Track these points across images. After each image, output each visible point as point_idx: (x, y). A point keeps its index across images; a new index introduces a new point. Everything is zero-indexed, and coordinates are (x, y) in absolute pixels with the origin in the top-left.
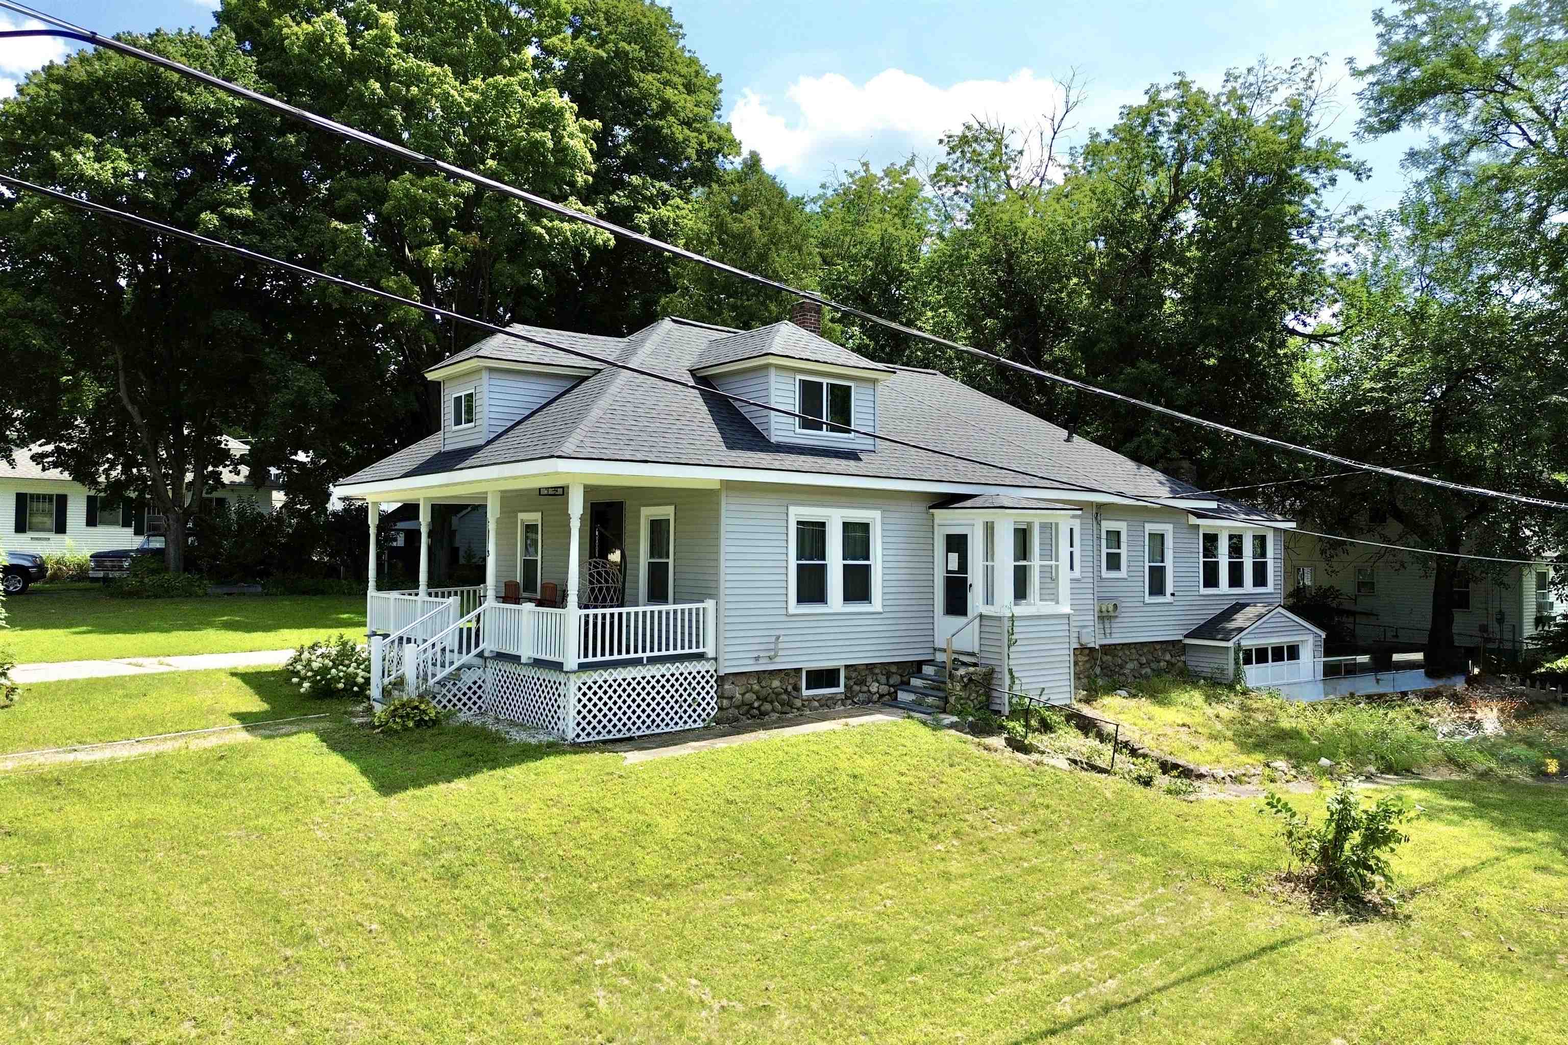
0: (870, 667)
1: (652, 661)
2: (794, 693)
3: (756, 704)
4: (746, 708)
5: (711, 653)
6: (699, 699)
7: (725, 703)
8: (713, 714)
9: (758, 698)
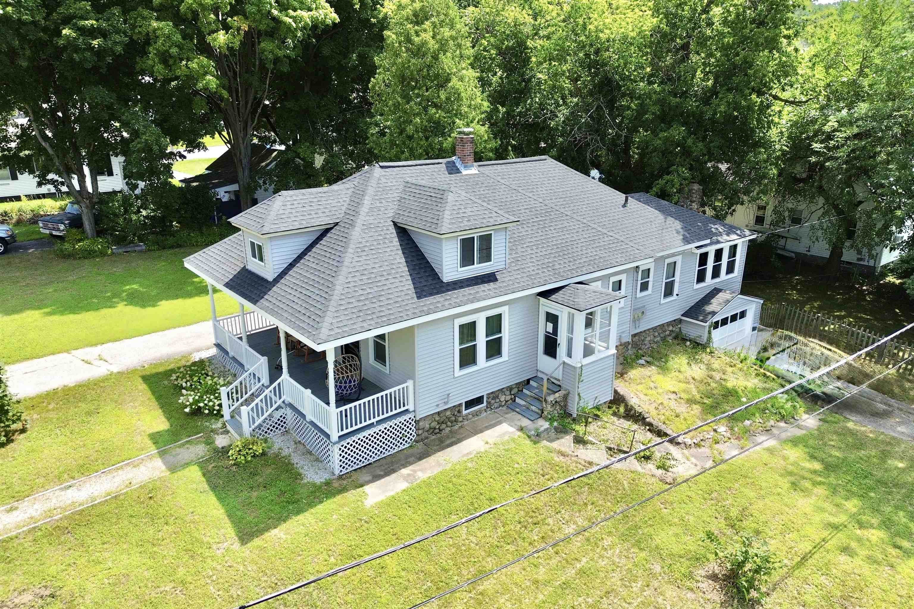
0: (501, 390)
1: (379, 422)
2: (458, 415)
3: (437, 427)
4: (432, 430)
5: (411, 409)
6: (406, 434)
7: (420, 432)
8: (414, 439)
9: (438, 423)
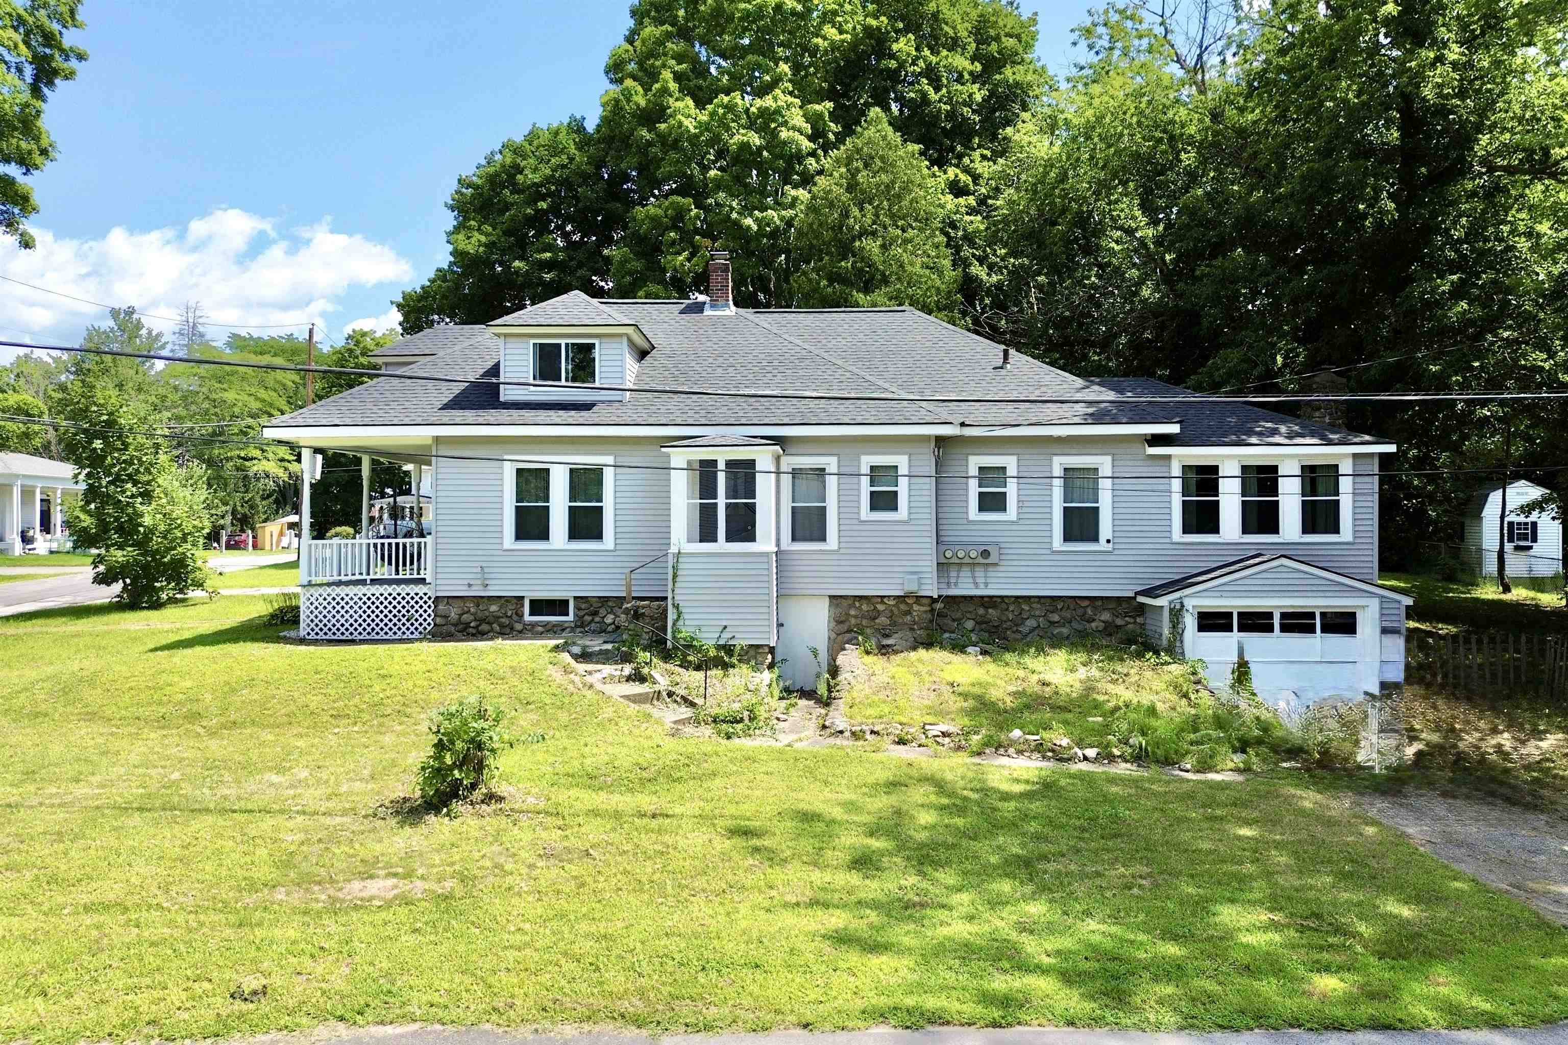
0: (604, 600)
1: (374, 582)
2: (515, 618)
3: (473, 624)
4: (462, 626)
5: (431, 579)
6: (417, 616)
7: (441, 620)
8: (429, 628)
9: (475, 619)
